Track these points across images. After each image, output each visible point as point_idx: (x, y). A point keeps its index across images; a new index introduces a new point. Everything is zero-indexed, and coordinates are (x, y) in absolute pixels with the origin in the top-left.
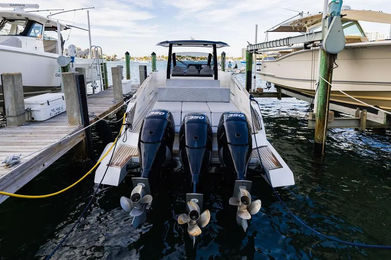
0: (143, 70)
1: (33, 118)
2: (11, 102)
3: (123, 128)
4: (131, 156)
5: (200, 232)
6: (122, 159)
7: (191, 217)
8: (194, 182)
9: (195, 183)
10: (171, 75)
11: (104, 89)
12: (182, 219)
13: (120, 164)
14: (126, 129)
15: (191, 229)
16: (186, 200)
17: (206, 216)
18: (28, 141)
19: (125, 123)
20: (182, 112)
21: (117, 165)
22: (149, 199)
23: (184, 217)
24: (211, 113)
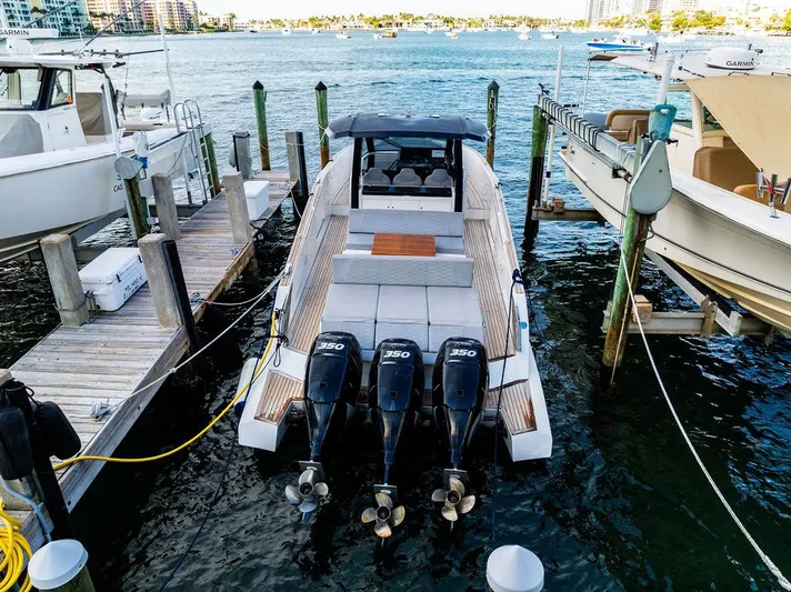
0: (295, 143)
1: (99, 307)
2: (64, 288)
3: (273, 342)
4: (291, 399)
5: (390, 533)
6: (277, 407)
7: (379, 515)
8: (387, 464)
9: (387, 467)
10: (360, 191)
11: (213, 196)
12: (367, 516)
13: (275, 417)
14: (278, 345)
15: (379, 528)
16: (373, 492)
17: (401, 512)
18: (109, 364)
19: (276, 334)
20: (376, 322)
21: (270, 418)
22: (324, 489)
23: (371, 512)
24: (429, 324)
